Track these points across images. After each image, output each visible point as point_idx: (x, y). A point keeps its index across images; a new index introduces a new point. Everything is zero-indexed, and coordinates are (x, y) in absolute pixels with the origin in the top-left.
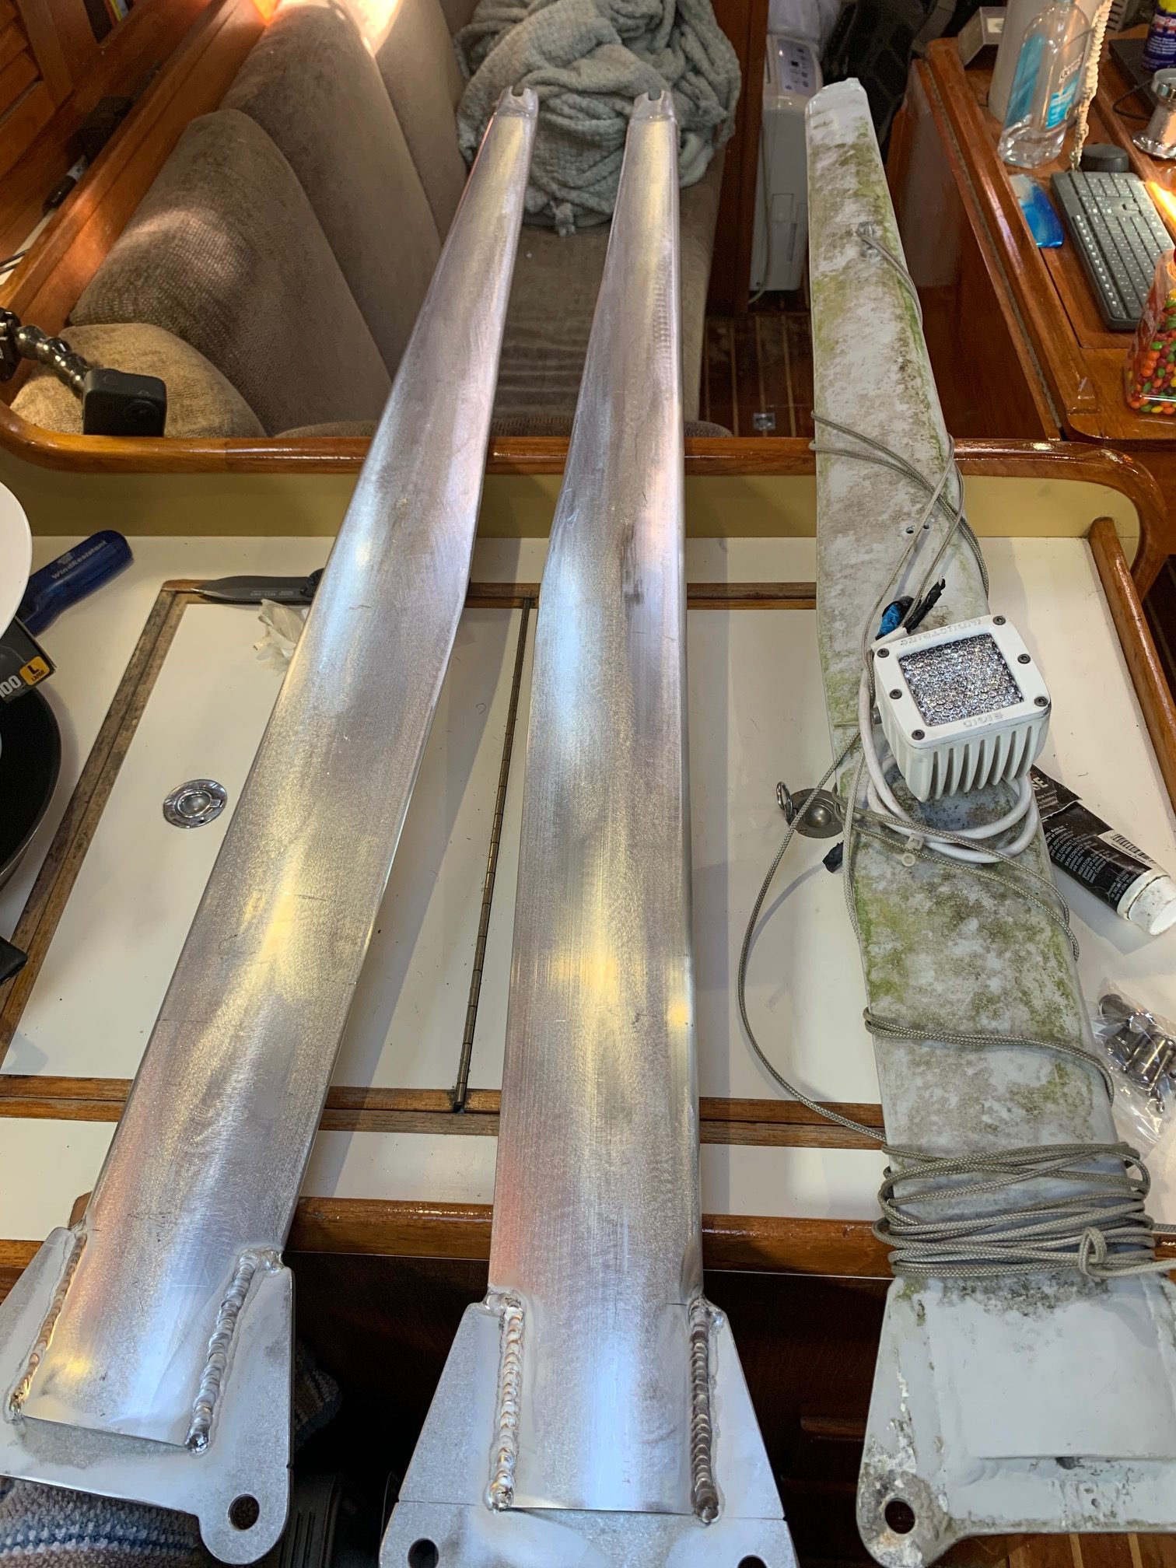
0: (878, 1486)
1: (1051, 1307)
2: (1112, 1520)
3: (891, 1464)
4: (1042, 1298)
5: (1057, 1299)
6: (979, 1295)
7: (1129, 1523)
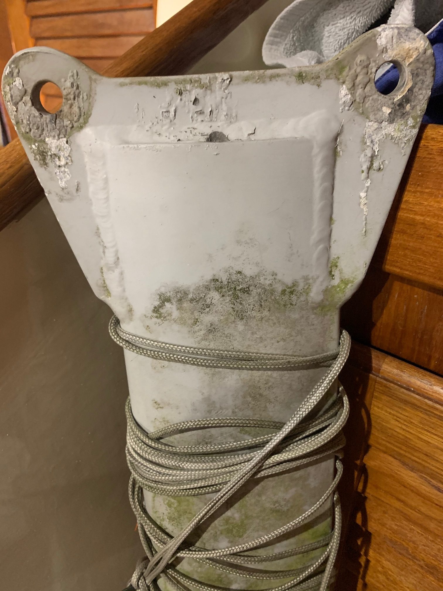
0: (408, 107)
1: (215, 280)
2: (181, 87)
3: (390, 129)
4: (221, 288)
5: (208, 288)
6: (279, 288)
7: (165, 84)
